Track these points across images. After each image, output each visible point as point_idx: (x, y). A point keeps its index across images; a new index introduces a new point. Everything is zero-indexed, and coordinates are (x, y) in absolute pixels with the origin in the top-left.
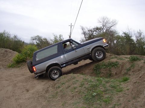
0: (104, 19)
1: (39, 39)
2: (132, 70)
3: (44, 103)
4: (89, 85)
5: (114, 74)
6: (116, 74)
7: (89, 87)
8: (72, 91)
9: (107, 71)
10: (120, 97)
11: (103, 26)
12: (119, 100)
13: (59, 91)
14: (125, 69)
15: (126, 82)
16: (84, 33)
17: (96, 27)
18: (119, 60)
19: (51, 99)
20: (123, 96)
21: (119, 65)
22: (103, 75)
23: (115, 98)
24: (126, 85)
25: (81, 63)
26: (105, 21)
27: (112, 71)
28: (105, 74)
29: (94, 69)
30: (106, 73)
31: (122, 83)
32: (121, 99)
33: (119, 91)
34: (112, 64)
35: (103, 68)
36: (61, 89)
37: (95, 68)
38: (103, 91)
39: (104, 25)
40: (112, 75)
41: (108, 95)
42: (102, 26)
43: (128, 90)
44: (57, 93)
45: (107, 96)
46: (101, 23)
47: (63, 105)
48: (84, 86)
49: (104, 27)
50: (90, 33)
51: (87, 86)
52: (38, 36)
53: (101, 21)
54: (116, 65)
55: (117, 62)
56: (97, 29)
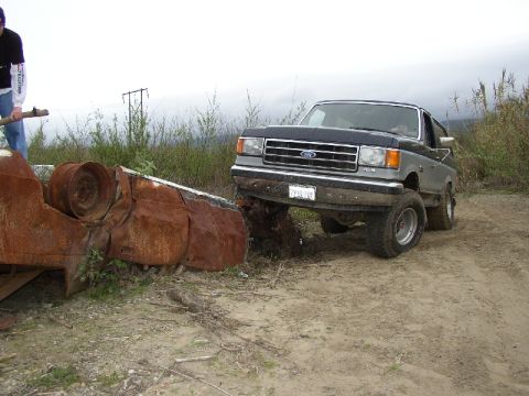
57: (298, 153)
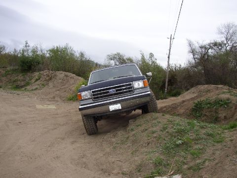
0: (228, 27)
1: (120, 59)
3: (108, 150)
4: (175, 129)
6: (225, 118)
7: (173, 132)
8: (149, 136)
9: (213, 113)
10: (216, 150)
11: (227, 39)
12: (214, 154)
13: (131, 135)
15: (232, 130)
16: (193, 52)
17: (212, 42)
18: (232, 96)
19: (118, 145)
20: (221, 149)
21: (231, 105)
23: (209, 151)
24: (231, 133)
25: (178, 99)
26: (231, 31)
27: (219, 112)
28: (209, 117)
30: (210, 115)
31: (226, 131)
32: (218, 152)
33: (217, 142)
34: (221, 102)
35: (207, 107)
36: (134, 132)
37: (194, 108)
38: (193, 140)
39: (229, 38)
40: (219, 119)
41: (199, 146)
42: (224, 39)
43: (232, 140)
44: (128, 138)
45: (197, 147)
46: (222, 35)
47: (132, 153)
48: (167, 130)
49: (229, 42)
50: (204, 51)
51: (171, 130)
52: (118, 54)
53: (223, 31)
54: (226, 104)
55: (228, 99)
56: (215, 44)
57: (108, 92)
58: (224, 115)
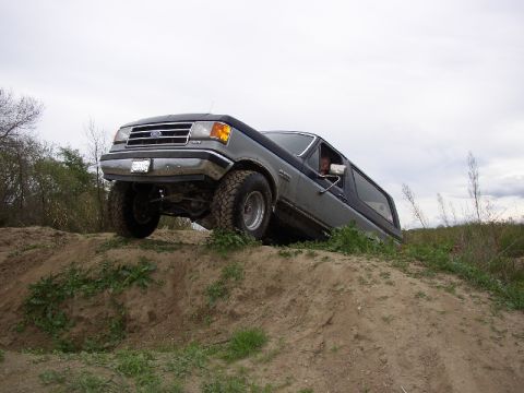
2: (237, 292)
5: (144, 317)
6: (152, 316)
9: (103, 309)
14: (197, 293)
21: (157, 277)
22: (84, 332)
27: (128, 304)
28: (93, 321)
29: (29, 304)
30: (96, 317)
34: (125, 273)
35: (82, 293)
37: (34, 301)
40: (135, 323)
54: (142, 275)
55: (145, 262)
58: (146, 309)
